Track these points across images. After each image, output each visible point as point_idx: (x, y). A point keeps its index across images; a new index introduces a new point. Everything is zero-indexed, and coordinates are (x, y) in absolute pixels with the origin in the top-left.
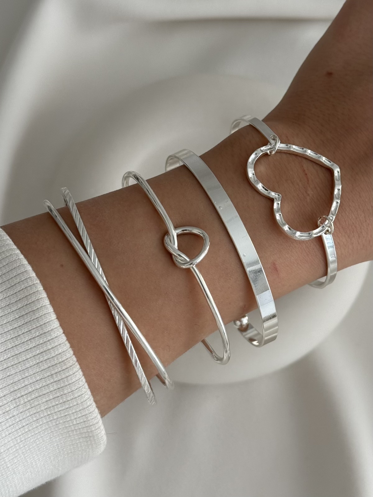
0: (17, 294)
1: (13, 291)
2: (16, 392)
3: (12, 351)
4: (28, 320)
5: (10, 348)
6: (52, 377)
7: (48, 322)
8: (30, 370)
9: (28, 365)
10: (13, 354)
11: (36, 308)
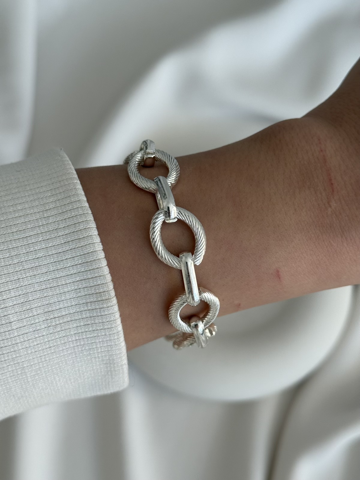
0: (67, 220)
1: (63, 217)
2: (50, 313)
3: (52, 274)
4: (73, 247)
5: (51, 271)
6: (87, 305)
7: (92, 252)
8: (67, 295)
9: (66, 289)
10: (53, 276)
11: (82, 237)
